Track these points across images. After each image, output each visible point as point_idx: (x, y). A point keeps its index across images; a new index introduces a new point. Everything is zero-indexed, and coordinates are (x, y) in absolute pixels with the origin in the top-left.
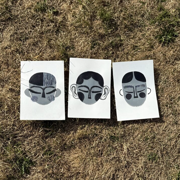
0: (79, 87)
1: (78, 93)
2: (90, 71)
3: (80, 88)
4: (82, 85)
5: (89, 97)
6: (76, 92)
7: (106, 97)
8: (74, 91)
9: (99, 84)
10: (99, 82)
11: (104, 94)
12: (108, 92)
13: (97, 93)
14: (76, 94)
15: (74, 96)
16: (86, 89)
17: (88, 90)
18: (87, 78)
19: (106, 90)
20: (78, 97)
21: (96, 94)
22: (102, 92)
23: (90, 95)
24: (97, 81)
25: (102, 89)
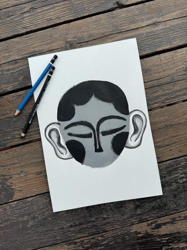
0: (66, 128)
1: (68, 144)
2: (85, 81)
3: (70, 130)
4: (73, 120)
5: (98, 147)
6: (63, 143)
7: (141, 140)
8: (56, 140)
9: (117, 110)
10: (114, 105)
11: (135, 133)
12: (144, 126)
13: (115, 135)
15: (59, 153)
16: (86, 130)
17: (91, 131)
19: (138, 121)
20: (69, 153)
21: (114, 137)
22: (129, 129)
23: (97, 142)
24: (111, 104)
25: (126, 120)
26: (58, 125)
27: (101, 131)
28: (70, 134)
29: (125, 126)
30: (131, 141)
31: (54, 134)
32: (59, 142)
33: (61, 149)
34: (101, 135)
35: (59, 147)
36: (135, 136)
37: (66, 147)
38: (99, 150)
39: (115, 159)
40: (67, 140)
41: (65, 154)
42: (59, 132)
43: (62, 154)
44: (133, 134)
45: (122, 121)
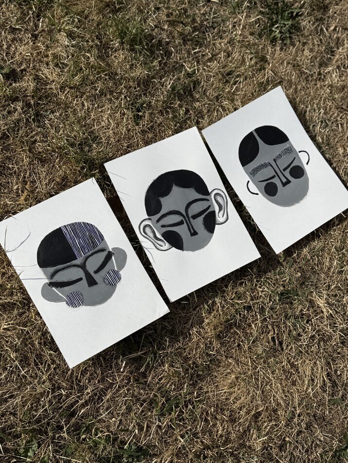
0: (158, 221)
1: (163, 235)
2: (163, 173)
3: (162, 222)
4: (162, 212)
5: (192, 231)
6: (159, 236)
7: (227, 215)
8: (151, 235)
9: (199, 193)
10: (195, 189)
11: (220, 210)
12: (225, 202)
13: (203, 216)
14: (160, 240)
15: (158, 246)
16: (176, 219)
17: (182, 218)
18: (166, 192)
19: (219, 199)
20: (167, 244)
21: (204, 218)
22: (214, 208)
25: (209, 200)
26: (149, 221)
27: (190, 216)
30: (220, 218)
32: (155, 236)
36: (222, 212)
39: (211, 237)
40: (162, 233)
44: (219, 211)
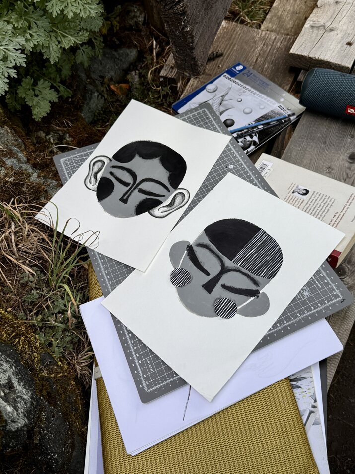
7: (167, 215)
8: (96, 170)
9: (169, 179)
10: (170, 175)
15: (88, 180)
17: (131, 182)
19: (179, 199)
20: (96, 186)
23: (128, 194)
24: (168, 172)
26: (109, 161)
28: (111, 173)
29: (164, 196)
31: (99, 164)
32: (97, 173)
33: (93, 179)
34: (136, 190)
35: (93, 176)
37: (99, 180)
38: (124, 200)
40: (104, 176)
41: (93, 184)
42: (105, 166)
43: (90, 182)
45: (165, 190)
